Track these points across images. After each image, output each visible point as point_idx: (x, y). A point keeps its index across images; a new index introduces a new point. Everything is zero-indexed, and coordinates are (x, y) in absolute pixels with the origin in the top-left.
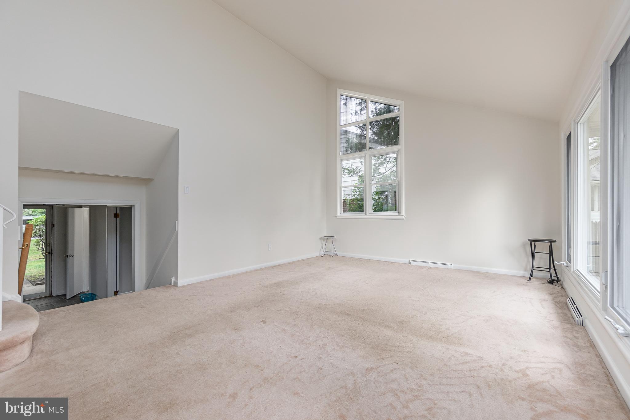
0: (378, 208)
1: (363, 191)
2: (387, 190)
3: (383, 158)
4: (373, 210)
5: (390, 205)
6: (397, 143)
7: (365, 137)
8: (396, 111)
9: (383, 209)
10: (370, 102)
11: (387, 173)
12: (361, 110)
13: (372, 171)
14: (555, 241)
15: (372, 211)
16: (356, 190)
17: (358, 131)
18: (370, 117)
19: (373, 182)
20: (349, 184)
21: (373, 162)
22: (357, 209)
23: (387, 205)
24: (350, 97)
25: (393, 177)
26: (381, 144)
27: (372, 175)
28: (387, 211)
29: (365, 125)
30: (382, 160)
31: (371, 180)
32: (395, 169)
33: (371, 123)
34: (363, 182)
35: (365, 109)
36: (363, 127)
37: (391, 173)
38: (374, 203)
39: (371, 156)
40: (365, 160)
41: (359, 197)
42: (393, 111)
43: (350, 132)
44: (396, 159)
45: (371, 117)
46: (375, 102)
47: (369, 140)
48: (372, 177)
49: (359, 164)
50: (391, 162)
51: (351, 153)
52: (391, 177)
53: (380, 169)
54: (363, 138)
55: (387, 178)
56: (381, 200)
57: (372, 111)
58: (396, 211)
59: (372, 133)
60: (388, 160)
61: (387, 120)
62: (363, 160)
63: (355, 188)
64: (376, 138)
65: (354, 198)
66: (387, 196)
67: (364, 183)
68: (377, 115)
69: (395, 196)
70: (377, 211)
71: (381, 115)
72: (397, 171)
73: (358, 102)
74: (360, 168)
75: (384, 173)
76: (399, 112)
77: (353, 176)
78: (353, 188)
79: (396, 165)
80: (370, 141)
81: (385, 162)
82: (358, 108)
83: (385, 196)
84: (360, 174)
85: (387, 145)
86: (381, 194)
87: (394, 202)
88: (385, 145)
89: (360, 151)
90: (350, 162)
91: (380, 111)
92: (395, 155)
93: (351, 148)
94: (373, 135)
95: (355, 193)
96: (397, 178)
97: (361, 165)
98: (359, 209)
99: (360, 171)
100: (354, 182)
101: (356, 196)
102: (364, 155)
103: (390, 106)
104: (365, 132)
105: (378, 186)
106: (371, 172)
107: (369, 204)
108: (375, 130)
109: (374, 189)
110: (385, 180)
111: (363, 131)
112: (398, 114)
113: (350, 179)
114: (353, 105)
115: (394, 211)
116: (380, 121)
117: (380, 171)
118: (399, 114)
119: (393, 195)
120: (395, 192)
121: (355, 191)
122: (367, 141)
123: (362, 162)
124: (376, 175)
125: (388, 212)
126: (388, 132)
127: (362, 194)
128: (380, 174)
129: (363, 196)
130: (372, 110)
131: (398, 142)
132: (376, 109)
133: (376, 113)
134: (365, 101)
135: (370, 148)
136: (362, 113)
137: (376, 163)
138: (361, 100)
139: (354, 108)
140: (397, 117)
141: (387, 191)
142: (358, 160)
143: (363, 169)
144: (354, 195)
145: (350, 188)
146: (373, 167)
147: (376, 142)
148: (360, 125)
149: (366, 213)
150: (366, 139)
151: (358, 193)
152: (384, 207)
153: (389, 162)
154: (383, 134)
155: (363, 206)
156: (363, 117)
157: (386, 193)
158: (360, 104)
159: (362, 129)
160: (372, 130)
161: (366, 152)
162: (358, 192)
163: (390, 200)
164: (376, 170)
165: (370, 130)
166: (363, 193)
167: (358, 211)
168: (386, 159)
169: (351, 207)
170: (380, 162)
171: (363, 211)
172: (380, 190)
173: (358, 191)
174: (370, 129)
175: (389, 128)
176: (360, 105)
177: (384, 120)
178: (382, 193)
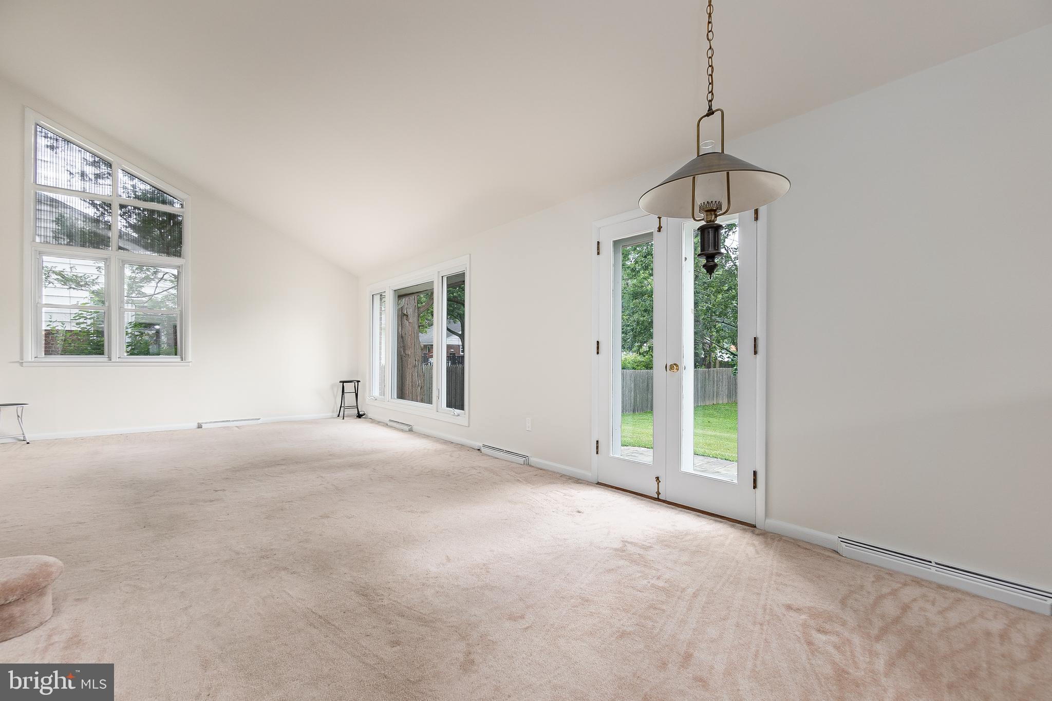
0: (138, 349)
1: (102, 318)
2: (159, 322)
3: (149, 271)
4: (128, 352)
5: (164, 347)
6: (178, 254)
7: (109, 227)
8: (177, 206)
9: (151, 351)
10: (120, 171)
11: (160, 296)
12: (98, 176)
13: (126, 287)
14: (359, 381)
15: (126, 354)
16: (85, 316)
17: (91, 212)
18: (121, 196)
19: (129, 306)
20: (66, 302)
21: (128, 272)
22: (86, 349)
23: (159, 345)
24: (69, 142)
25: (171, 305)
26: (146, 247)
27: (126, 294)
28: (158, 354)
29: (110, 205)
30: (149, 273)
31: (122, 302)
32: (174, 291)
33: (122, 206)
34: (103, 302)
35: (108, 178)
36: (102, 207)
37: (166, 296)
38: (129, 340)
39: (124, 262)
40: (107, 267)
41: (92, 329)
42: (171, 204)
43: (65, 206)
44: (177, 277)
45: (124, 196)
46: (132, 176)
47: (118, 234)
48: (126, 298)
49: (95, 271)
50: (166, 280)
51: (68, 244)
52: (167, 303)
53: (143, 286)
54: (102, 226)
55: (158, 304)
56: (146, 338)
57: (124, 188)
58: (176, 354)
59: (125, 224)
60: (160, 275)
61: (161, 214)
62: (102, 264)
63: (80, 312)
64: (136, 235)
65: (79, 329)
66: (158, 332)
67: (107, 304)
68: (137, 197)
69: (175, 332)
70: (137, 355)
71: (145, 200)
72: (178, 296)
73: (91, 160)
74: (95, 277)
75: (152, 295)
76: (181, 210)
77: (74, 288)
78: (77, 311)
79: (177, 287)
80: (120, 237)
81: (155, 277)
82: (90, 171)
83: (154, 332)
84: (95, 288)
85: (159, 252)
86: (145, 327)
87: (172, 342)
88: (153, 251)
89: (94, 247)
90: (67, 261)
91: (143, 193)
92: (175, 272)
93: (70, 236)
94: (126, 227)
95: (82, 320)
96: (178, 305)
97: (98, 273)
98: (92, 349)
99: (94, 282)
100: (78, 299)
101: (82, 326)
102: (105, 256)
103: (165, 195)
104: (107, 218)
105: (139, 315)
106: (122, 290)
107: (118, 341)
108: (133, 220)
109: (129, 318)
110: (154, 307)
111: (103, 214)
112: (179, 212)
113: (65, 292)
114: (76, 159)
115: (172, 355)
116: (144, 210)
117: (143, 290)
118: (183, 213)
119: (171, 331)
120: (175, 327)
121: (80, 316)
122: (113, 235)
123: (99, 268)
124: (134, 295)
125: (161, 356)
126: (161, 232)
127: (100, 324)
128: (145, 295)
129: (102, 328)
130: (127, 185)
131: (180, 253)
132: (134, 186)
133: (135, 194)
134: (109, 165)
135: (120, 248)
136: (100, 181)
137: (134, 275)
138: (97, 159)
139: (78, 165)
140: (179, 216)
141: (159, 325)
142: (91, 262)
143: (102, 280)
144: (77, 324)
145: (68, 311)
146: (127, 281)
147: (134, 241)
148: (95, 202)
149: (110, 358)
150: (110, 229)
151: (89, 322)
152: (153, 348)
153: (162, 278)
154: (150, 232)
155: (103, 345)
156: (103, 190)
157: (157, 327)
158: (94, 164)
159: (101, 209)
160: (125, 219)
161: (111, 252)
162: (90, 319)
163: (164, 338)
164: (134, 286)
165: (119, 218)
166: (103, 322)
167: (90, 353)
168: (155, 273)
169: (71, 346)
170: (144, 276)
171: (102, 354)
172: (143, 321)
173: (89, 317)
174: (121, 216)
175: (163, 227)
176: (95, 167)
177: (152, 212)
178: (149, 326)
